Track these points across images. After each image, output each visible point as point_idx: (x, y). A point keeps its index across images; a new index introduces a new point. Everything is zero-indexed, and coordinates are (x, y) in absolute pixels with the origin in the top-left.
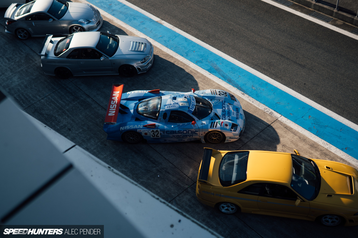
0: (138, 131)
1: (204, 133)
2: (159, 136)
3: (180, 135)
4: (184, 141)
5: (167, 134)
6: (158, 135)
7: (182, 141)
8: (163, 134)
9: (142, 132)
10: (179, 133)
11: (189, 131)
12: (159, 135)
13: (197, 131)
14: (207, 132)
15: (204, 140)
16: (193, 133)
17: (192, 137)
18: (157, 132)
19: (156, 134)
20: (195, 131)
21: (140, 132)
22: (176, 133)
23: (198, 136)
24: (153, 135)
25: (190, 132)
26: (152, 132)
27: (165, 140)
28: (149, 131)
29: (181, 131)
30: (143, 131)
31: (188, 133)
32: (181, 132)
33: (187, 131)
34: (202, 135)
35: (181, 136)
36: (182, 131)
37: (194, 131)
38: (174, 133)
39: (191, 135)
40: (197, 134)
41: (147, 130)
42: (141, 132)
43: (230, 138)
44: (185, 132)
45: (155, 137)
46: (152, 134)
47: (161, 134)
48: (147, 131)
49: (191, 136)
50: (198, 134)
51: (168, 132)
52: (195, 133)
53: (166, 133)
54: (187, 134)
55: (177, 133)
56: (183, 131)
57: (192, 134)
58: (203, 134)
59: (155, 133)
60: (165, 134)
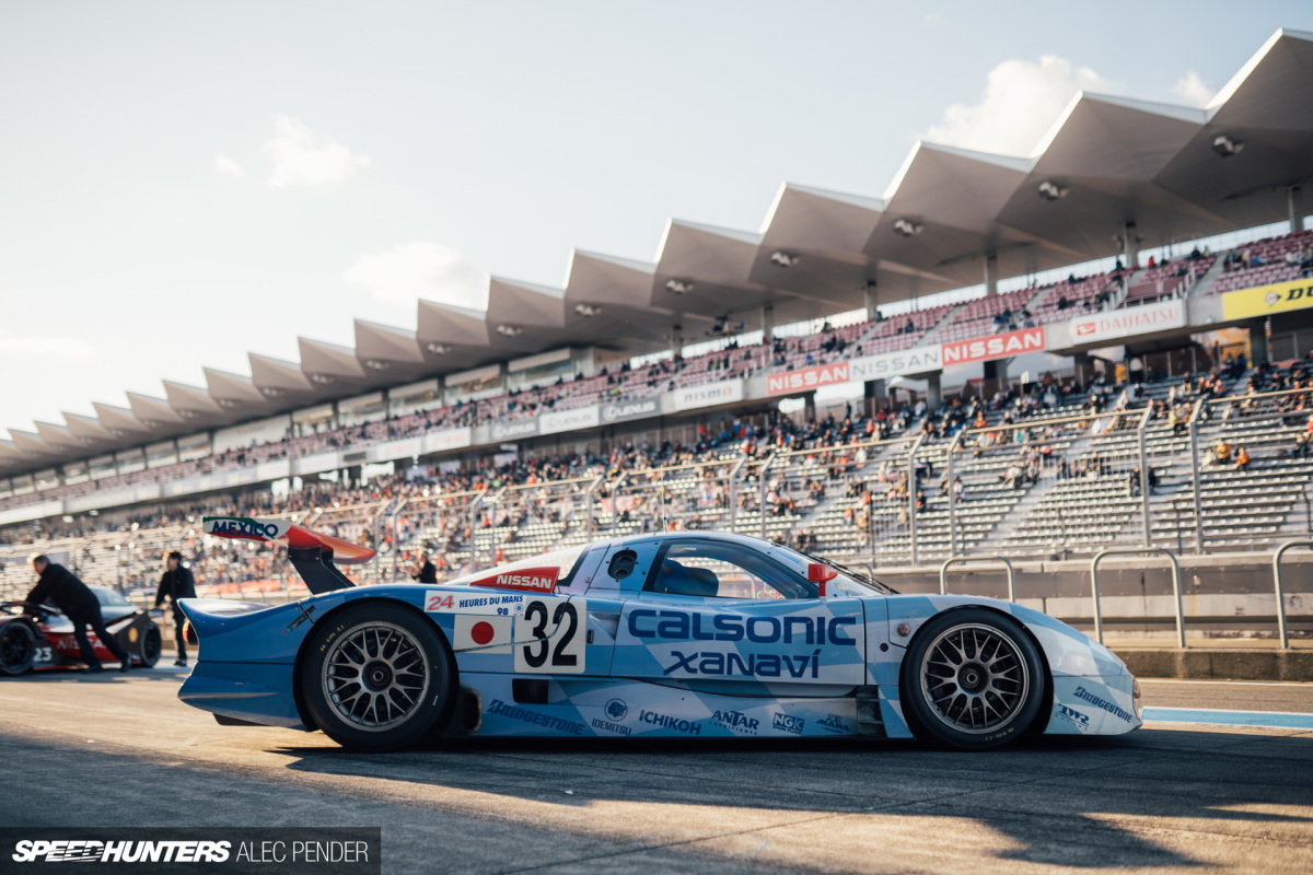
0: (428, 604)
1: (901, 631)
2: (571, 660)
3: (731, 656)
4: (750, 733)
5: (637, 641)
6: (566, 651)
7: (739, 731)
8: (609, 641)
9: (455, 609)
10: (721, 637)
11: (789, 621)
12: (577, 647)
13: (852, 621)
14: (922, 620)
15: (896, 705)
16: (821, 641)
17: (815, 675)
18: (566, 618)
19: (555, 634)
20: (834, 622)
21: (444, 610)
22: (700, 636)
23: (854, 659)
24: (536, 651)
25: (799, 629)
26: (528, 616)
27: (616, 709)
28: (511, 607)
29: (740, 618)
30: (463, 604)
31: (788, 638)
32: (739, 628)
33: (776, 623)
34: (884, 647)
35: (736, 670)
36: (744, 623)
37: (829, 618)
38: (683, 636)
39: (805, 660)
40: (852, 642)
41: (493, 601)
42: (450, 618)
43: (1082, 694)
44: (763, 629)
45: (548, 667)
46: (525, 631)
47: (590, 635)
48: (492, 609)
49: (809, 670)
50: (860, 647)
51: (643, 624)
52: (836, 640)
53: (634, 631)
54: (778, 648)
55: (708, 637)
56: (751, 622)
57: (809, 651)
58: (896, 639)
59: (549, 628)
60: (625, 638)
